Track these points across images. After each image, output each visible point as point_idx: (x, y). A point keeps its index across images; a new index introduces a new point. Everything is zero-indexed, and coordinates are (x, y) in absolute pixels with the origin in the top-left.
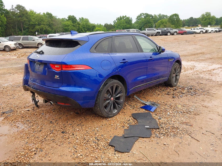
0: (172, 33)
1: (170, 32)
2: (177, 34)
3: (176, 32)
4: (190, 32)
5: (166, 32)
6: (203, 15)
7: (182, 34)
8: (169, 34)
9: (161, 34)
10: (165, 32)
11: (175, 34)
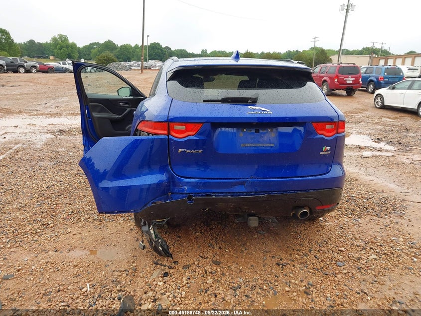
0: (28, 68)
1: (23, 66)
2: (38, 71)
3: (35, 67)
4: (59, 68)
5: (16, 65)
6: (54, 39)
7: (47, 72)
8: (22, 70)
9: (5, 68)
10: (12, 66)
11: (34, 71)
